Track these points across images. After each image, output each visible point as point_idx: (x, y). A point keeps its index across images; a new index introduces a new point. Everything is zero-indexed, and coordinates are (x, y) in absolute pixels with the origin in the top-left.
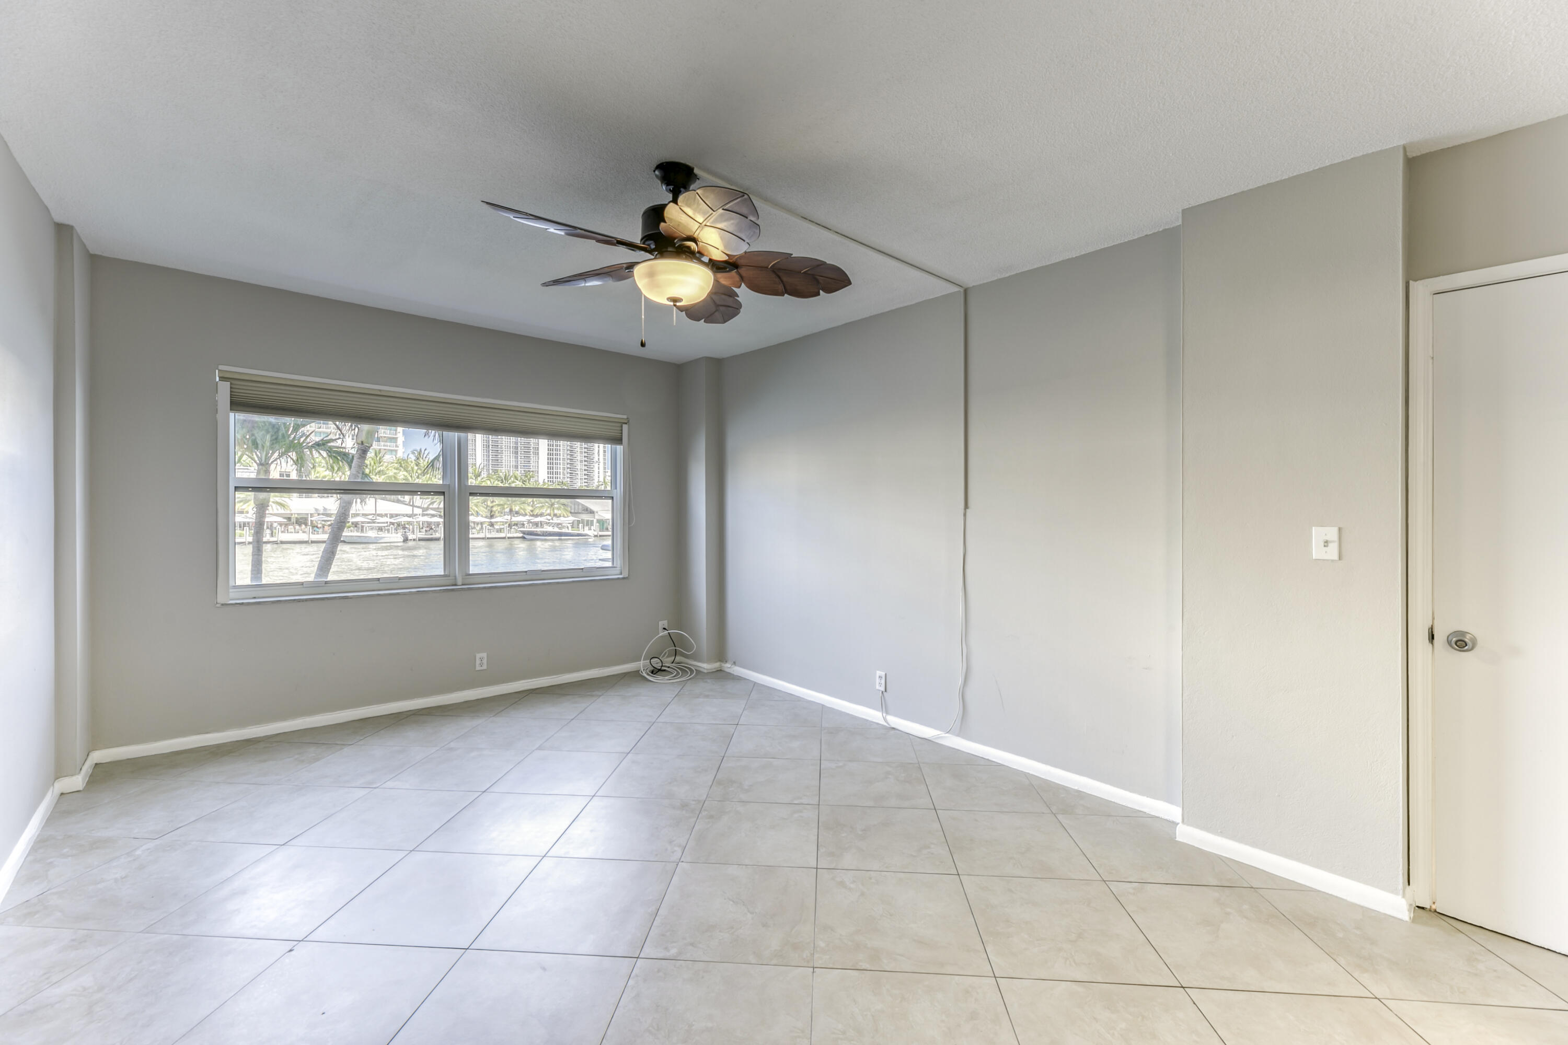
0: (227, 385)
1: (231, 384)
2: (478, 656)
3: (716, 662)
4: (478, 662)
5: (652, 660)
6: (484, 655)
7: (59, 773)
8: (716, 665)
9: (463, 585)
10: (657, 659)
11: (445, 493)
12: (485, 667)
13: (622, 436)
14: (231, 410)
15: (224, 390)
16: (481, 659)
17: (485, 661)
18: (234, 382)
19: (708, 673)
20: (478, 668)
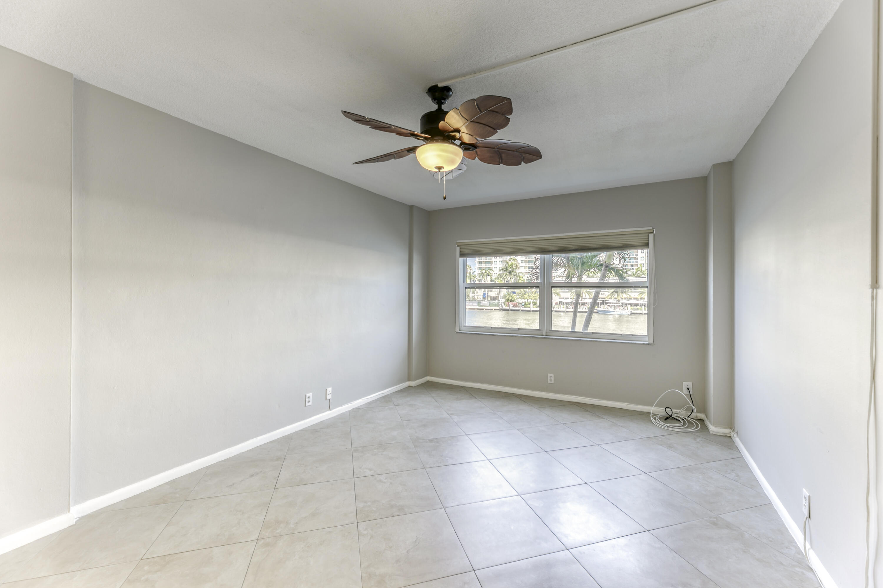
0: (459, 247)
1: (460, 247)
2: (549, 375)
3: (726, 428)
4: (549, 378)
5: (666, 409)
6: (552, 375)
7: (409, 379)
8: (727, 431)
9: (546, 336)
10: (670, 410)
11: (540, 287)
12: (553, 382)
13: (648, 242)
14: (460, 257)
15: (458, 249)
16: (551, 377)
17: (553, 379)
18: (461, 246)
19: (712, 434)
20: (549, 382)
